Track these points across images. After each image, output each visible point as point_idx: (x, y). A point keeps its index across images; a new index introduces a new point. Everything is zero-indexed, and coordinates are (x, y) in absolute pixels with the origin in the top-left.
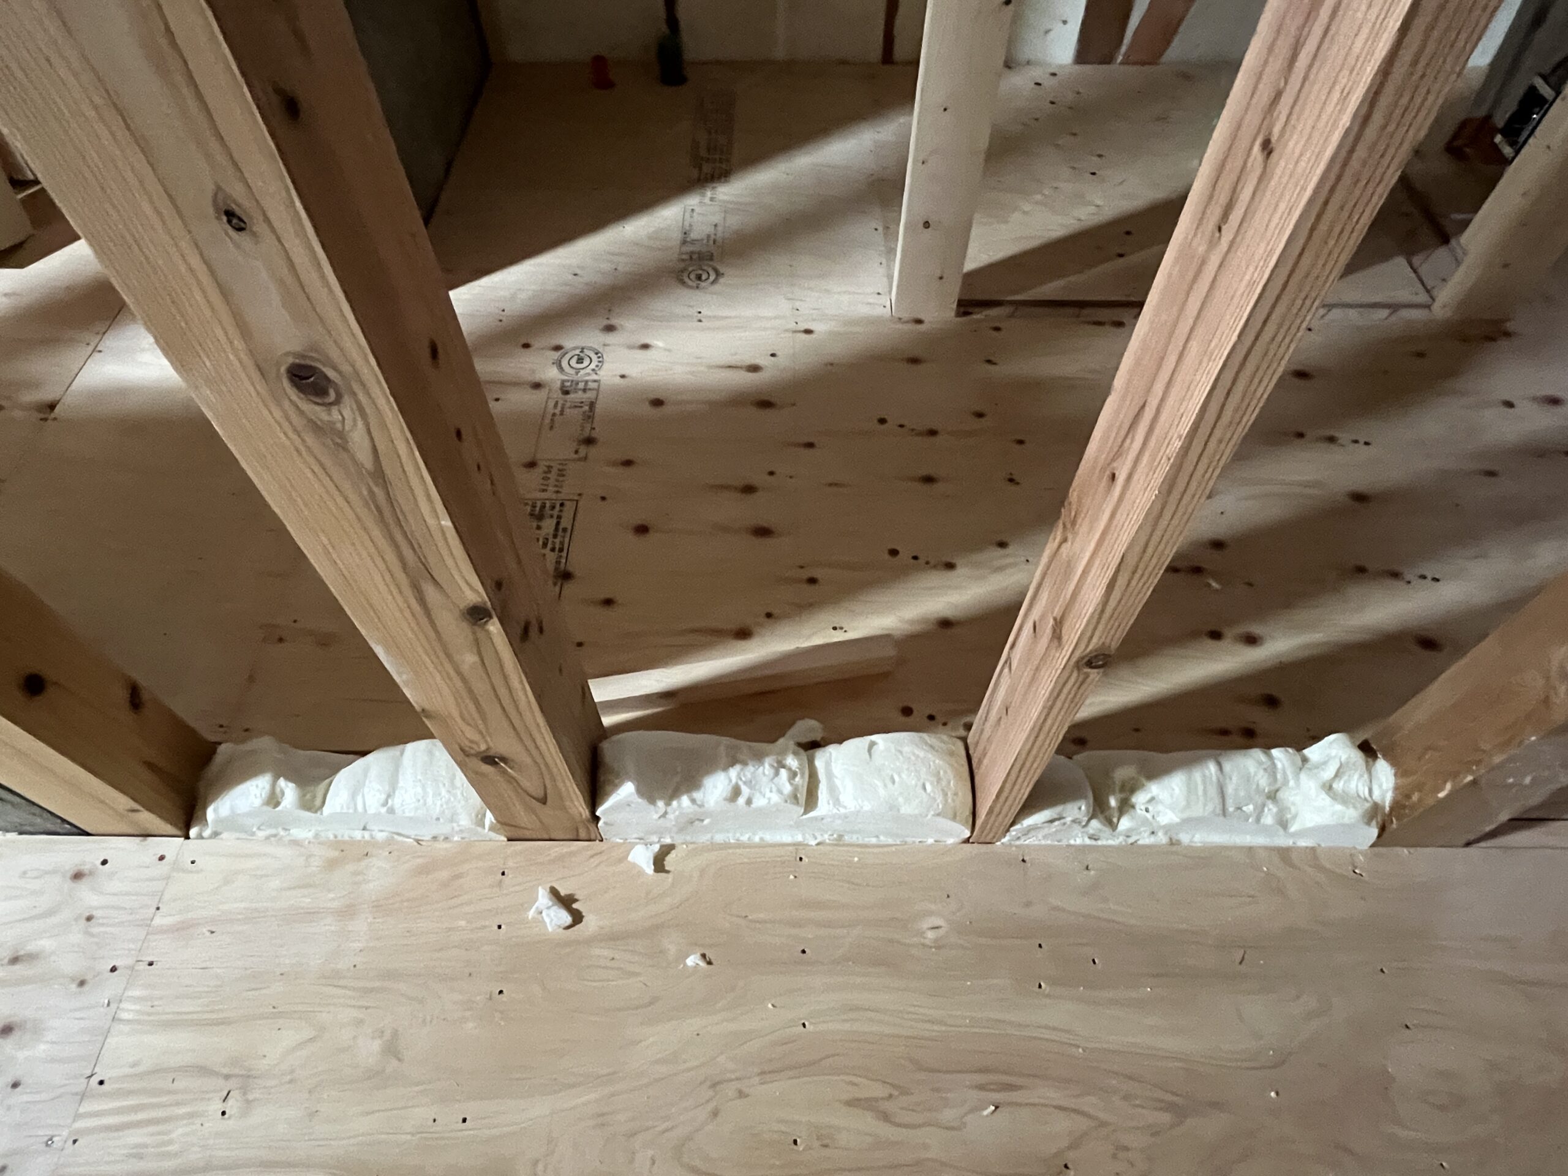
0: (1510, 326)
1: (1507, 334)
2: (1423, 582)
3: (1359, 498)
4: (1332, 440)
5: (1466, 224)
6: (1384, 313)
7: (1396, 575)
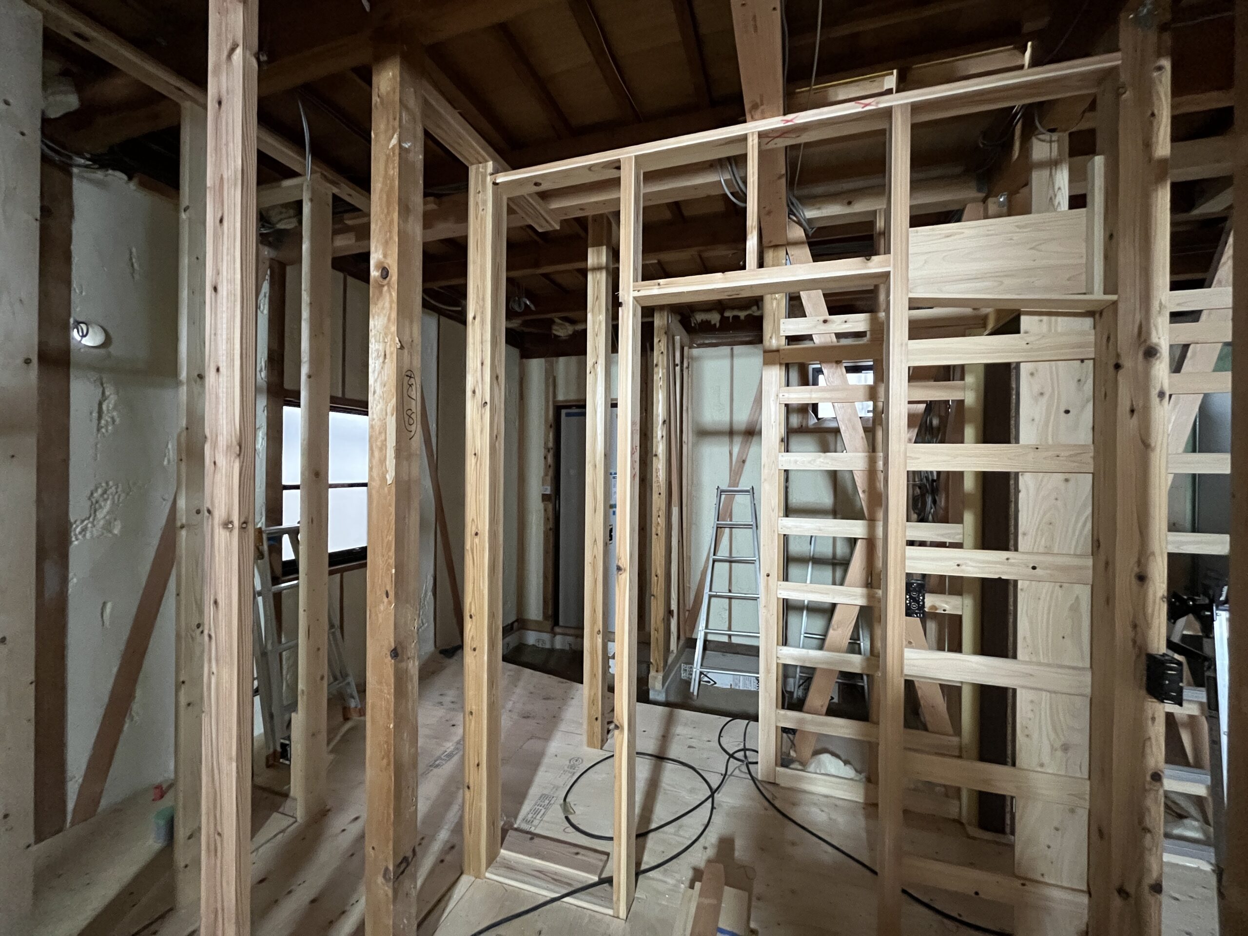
0: (328, 807)
1: (329, 810)
2: (354, 906)
3: (313, 901)
4: (290, 892)
5: (289, 789)
6: (281, 835)
7: (344, 912)
